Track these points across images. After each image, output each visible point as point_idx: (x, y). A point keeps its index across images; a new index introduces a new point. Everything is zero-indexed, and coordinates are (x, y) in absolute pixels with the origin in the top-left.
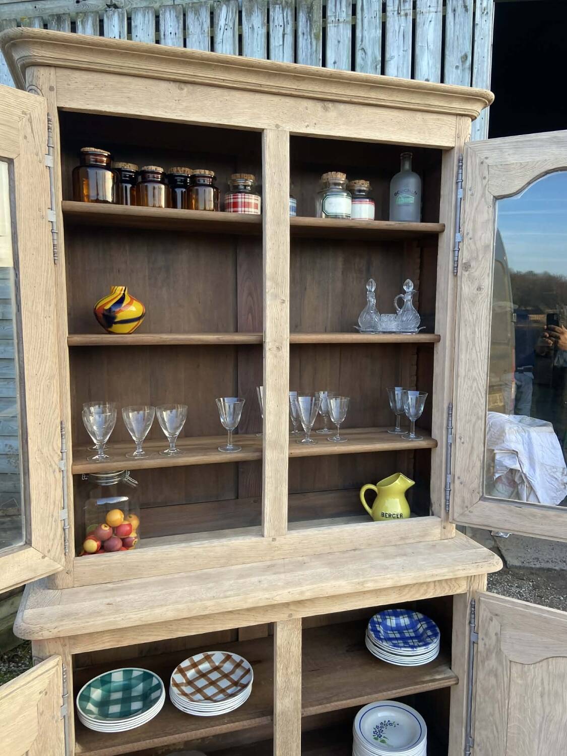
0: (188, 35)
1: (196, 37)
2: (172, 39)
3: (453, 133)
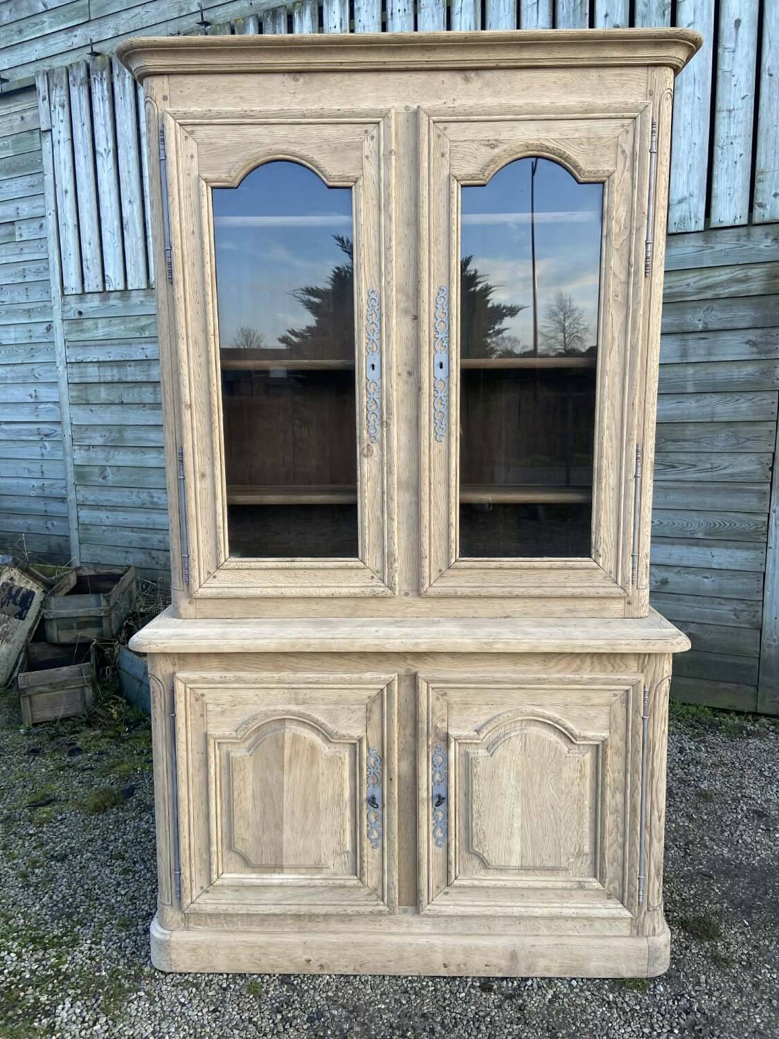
0: (420, 8)
1: (429, 9)
2: (401, 17)
3: (643, 90)
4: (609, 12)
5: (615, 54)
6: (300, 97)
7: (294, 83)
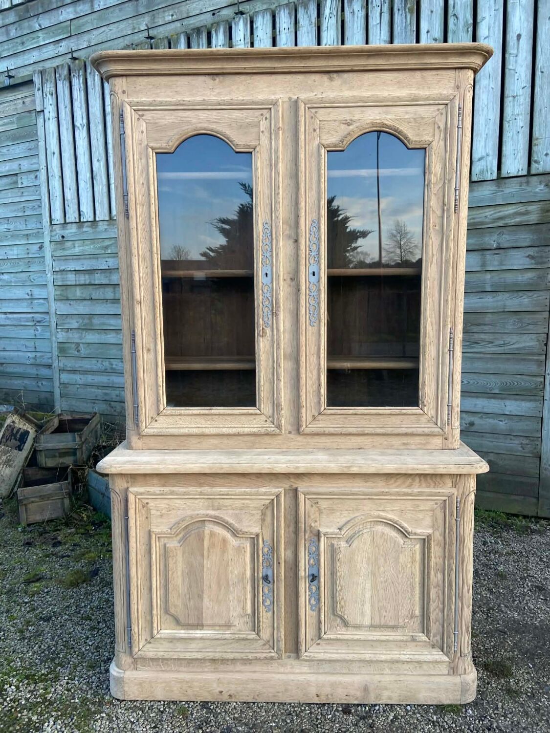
1: (305, 29)
2: (286, 34)
3: (452, 85)
4: (430, 29)
5: (433, 61)
6: (217, 91)
7: (212, 81)
